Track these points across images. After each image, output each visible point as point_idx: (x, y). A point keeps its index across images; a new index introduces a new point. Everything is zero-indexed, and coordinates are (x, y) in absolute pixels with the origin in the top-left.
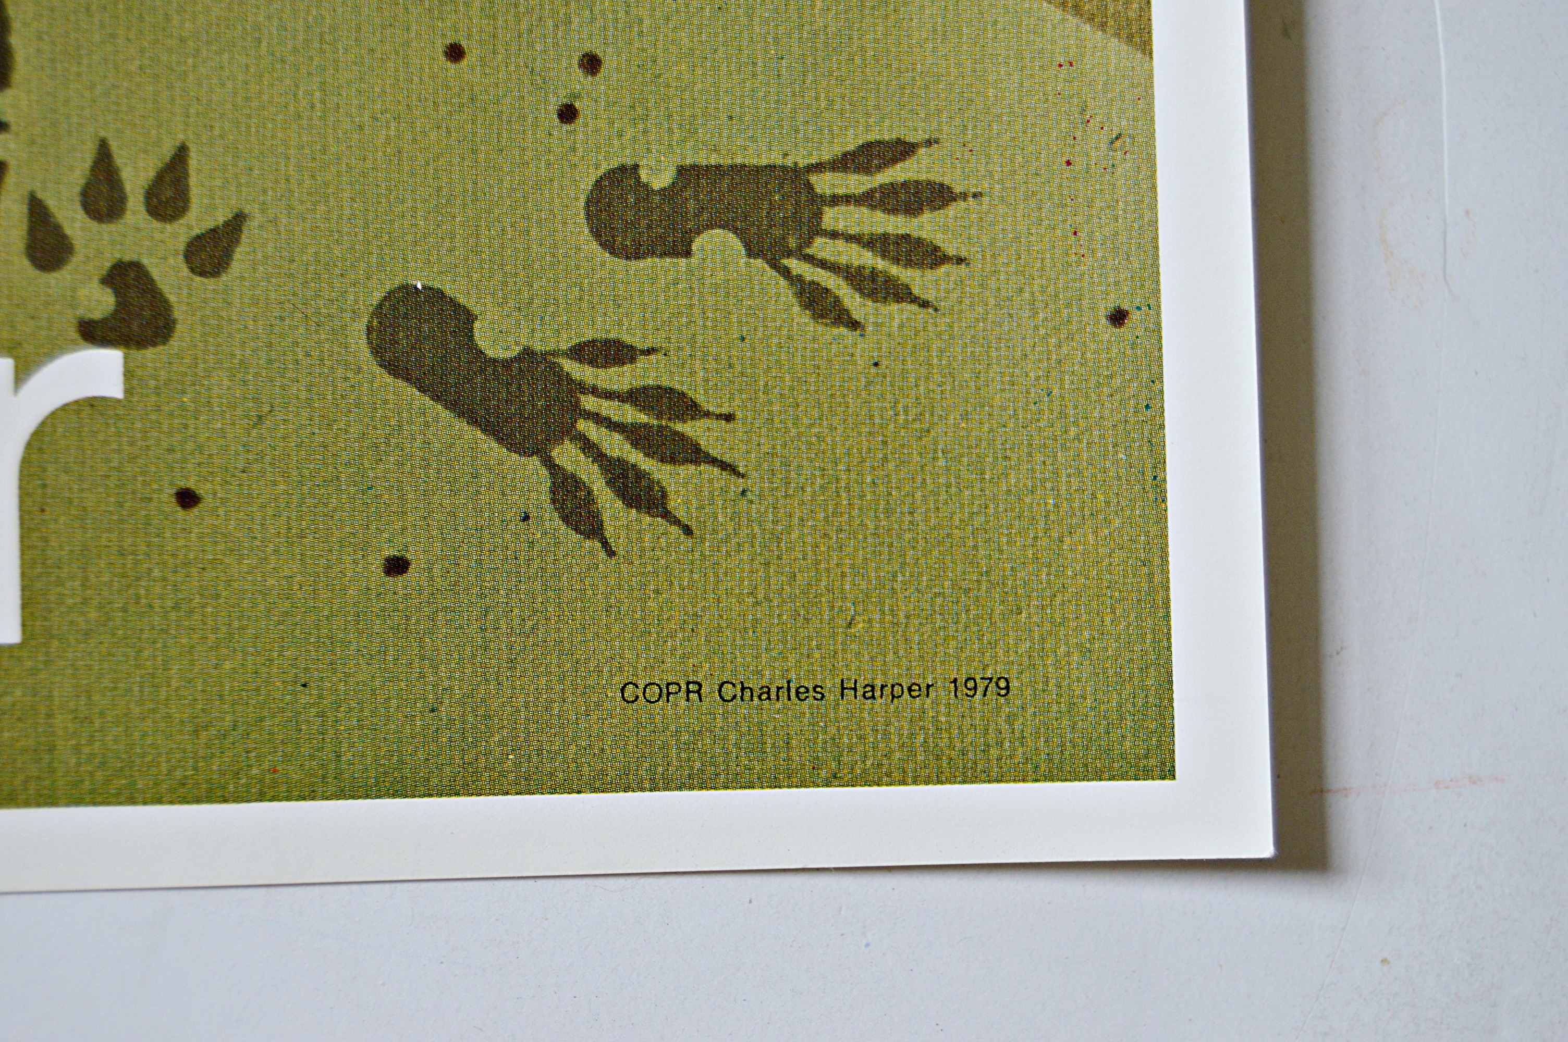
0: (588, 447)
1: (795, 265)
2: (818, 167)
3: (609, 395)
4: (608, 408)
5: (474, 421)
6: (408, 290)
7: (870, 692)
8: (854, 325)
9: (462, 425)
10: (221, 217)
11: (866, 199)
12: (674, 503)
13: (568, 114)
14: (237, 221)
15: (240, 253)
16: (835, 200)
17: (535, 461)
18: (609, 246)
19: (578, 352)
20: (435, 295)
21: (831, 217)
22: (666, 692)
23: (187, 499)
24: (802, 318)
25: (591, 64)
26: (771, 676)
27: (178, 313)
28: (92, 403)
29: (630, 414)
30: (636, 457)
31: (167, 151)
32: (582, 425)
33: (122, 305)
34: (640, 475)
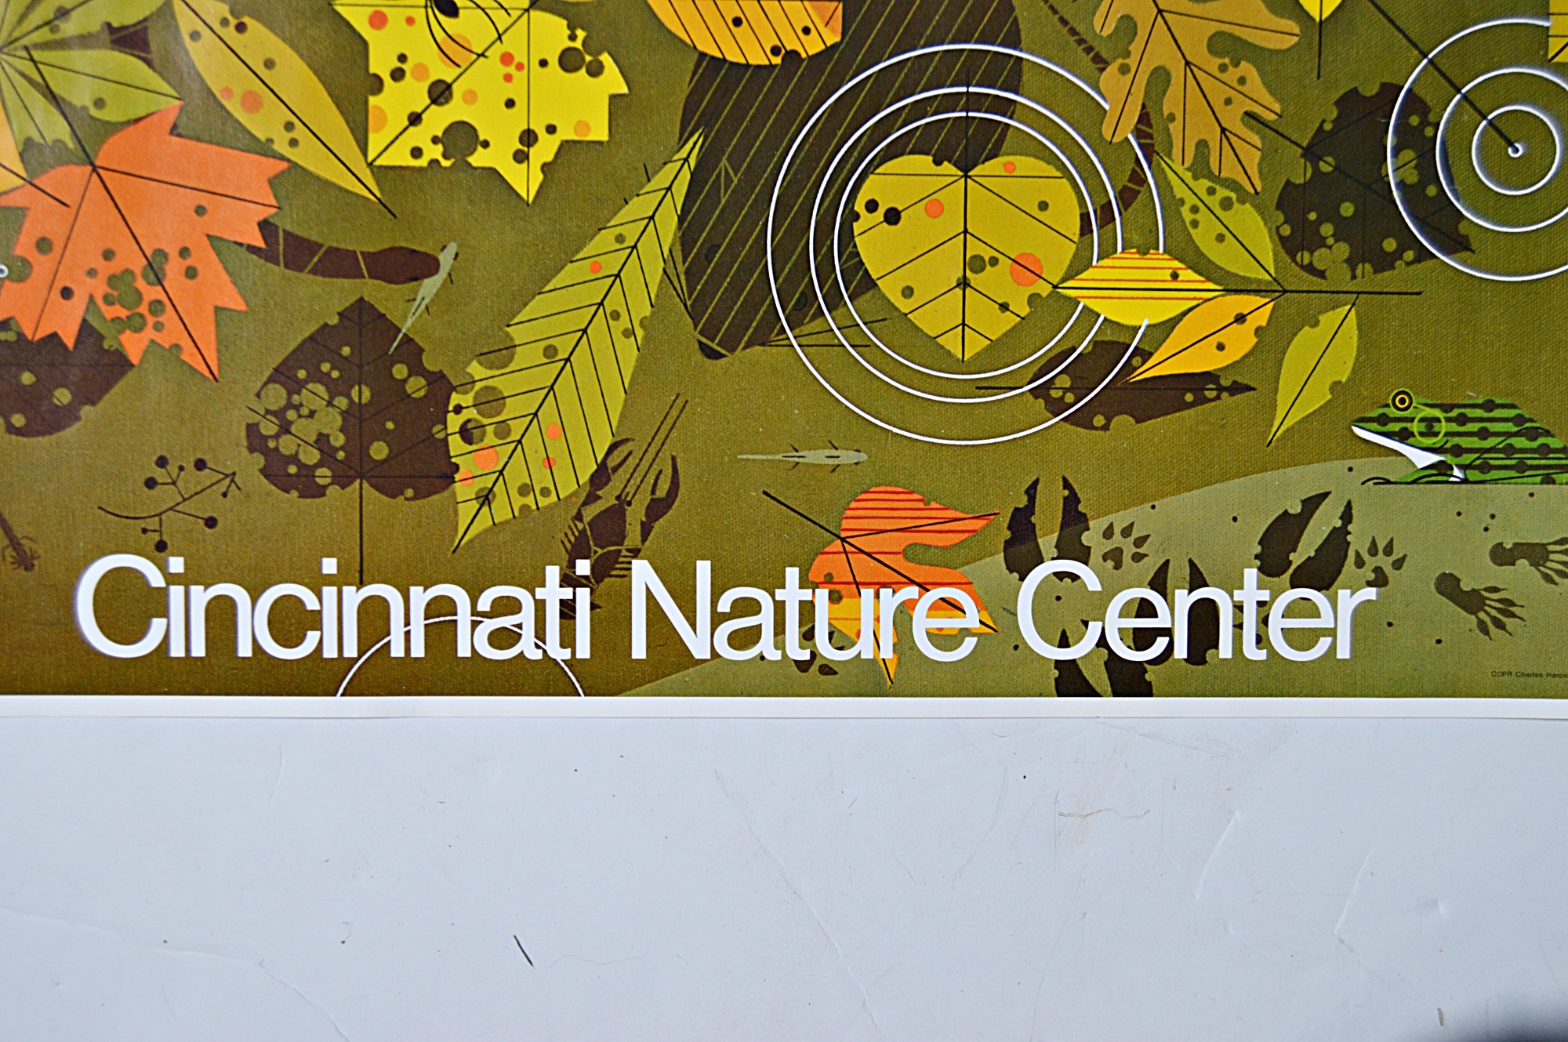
0: (1487, 613)
1: (1542, 568)
2: (1549, 544)
3: (1493, 600)
4: (1492, 603)
5: (1459, 606)
6: (1445, 574)
7: (1554, 676)
8: (1556, 584)
9: (1456, 607)
10: (1401, 555)
11: (1560, 552)
12: (1508, 627)
13: (1486, 529)
14: (1405, 557)
15: (1405, 564)
16: (1553, 552)
17: (1473, 617)
18: (1495, 563)
19: (1486, 590)
20: (1451, 575)
21: (1552, 557)
22: (1503, 674)
23: (1390, 624)
24: (1543, 582)
25: (1493, 516)
26: (1530, 671)
27: (1390, 579)
28: (1369, 601)
29: (1498, 605)
30: (1499, 616)
31: (1388, 539)
32: (1487, 608)
33: (1376, 578)
34: (1499, 620)
